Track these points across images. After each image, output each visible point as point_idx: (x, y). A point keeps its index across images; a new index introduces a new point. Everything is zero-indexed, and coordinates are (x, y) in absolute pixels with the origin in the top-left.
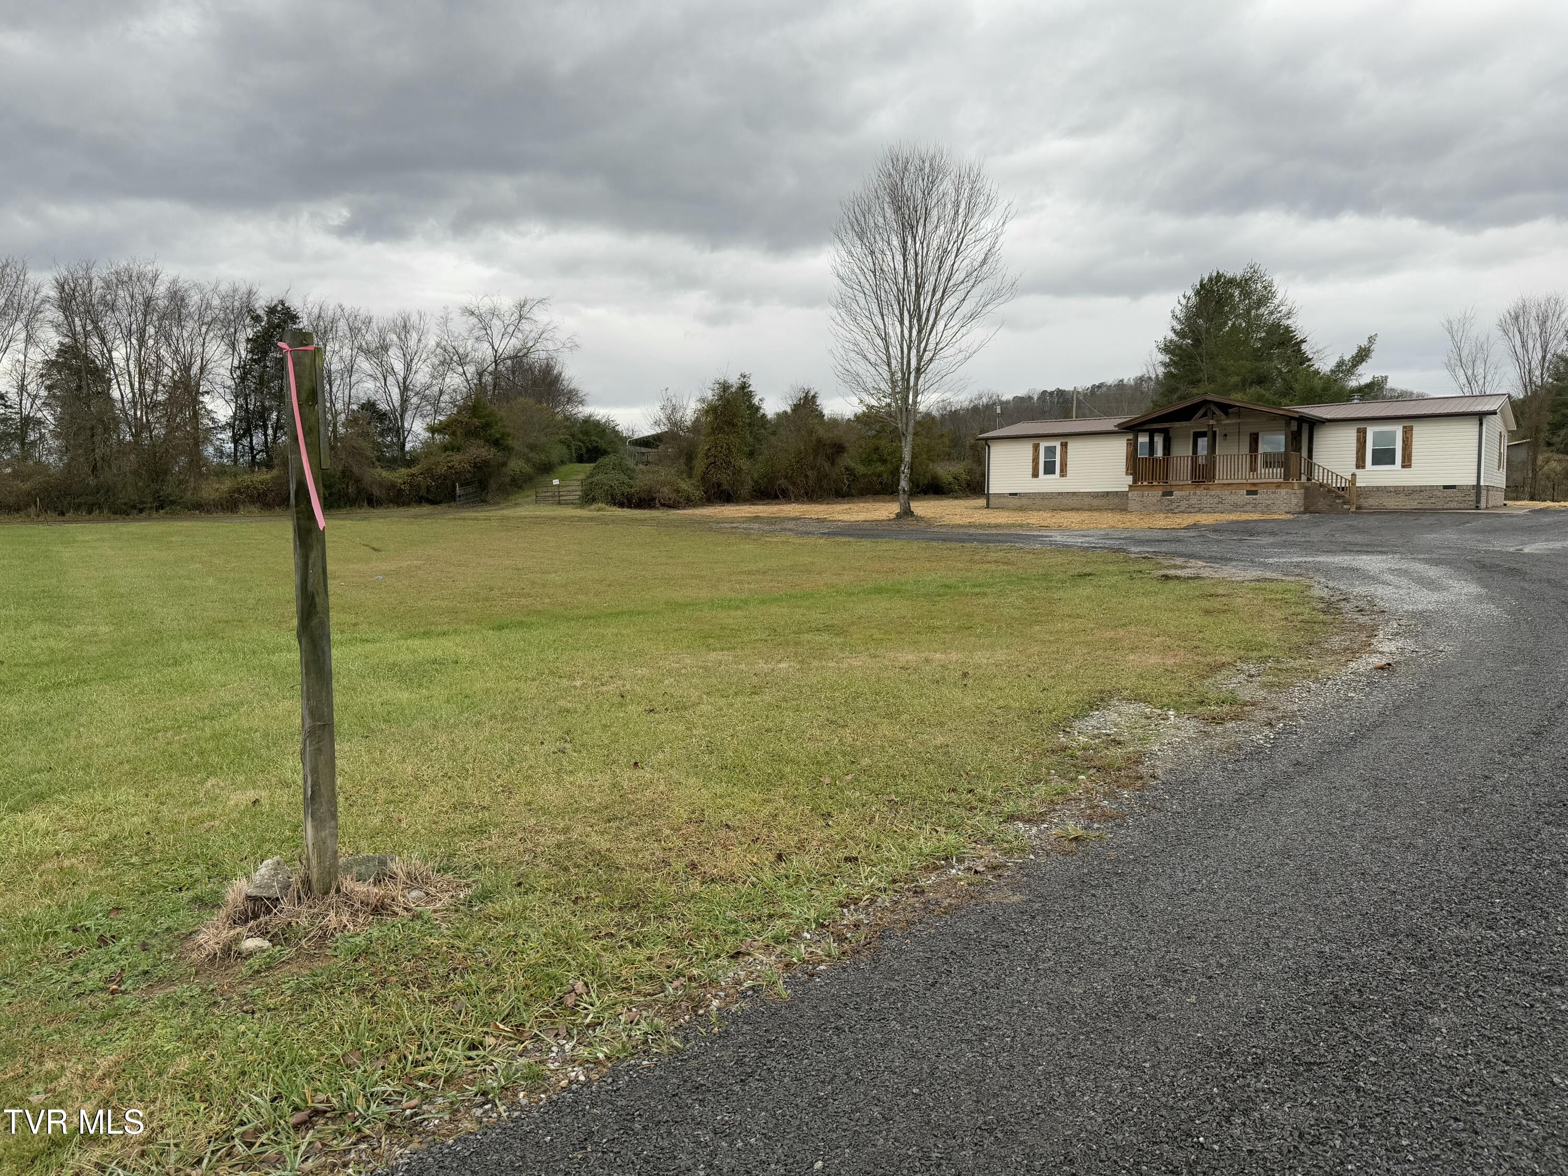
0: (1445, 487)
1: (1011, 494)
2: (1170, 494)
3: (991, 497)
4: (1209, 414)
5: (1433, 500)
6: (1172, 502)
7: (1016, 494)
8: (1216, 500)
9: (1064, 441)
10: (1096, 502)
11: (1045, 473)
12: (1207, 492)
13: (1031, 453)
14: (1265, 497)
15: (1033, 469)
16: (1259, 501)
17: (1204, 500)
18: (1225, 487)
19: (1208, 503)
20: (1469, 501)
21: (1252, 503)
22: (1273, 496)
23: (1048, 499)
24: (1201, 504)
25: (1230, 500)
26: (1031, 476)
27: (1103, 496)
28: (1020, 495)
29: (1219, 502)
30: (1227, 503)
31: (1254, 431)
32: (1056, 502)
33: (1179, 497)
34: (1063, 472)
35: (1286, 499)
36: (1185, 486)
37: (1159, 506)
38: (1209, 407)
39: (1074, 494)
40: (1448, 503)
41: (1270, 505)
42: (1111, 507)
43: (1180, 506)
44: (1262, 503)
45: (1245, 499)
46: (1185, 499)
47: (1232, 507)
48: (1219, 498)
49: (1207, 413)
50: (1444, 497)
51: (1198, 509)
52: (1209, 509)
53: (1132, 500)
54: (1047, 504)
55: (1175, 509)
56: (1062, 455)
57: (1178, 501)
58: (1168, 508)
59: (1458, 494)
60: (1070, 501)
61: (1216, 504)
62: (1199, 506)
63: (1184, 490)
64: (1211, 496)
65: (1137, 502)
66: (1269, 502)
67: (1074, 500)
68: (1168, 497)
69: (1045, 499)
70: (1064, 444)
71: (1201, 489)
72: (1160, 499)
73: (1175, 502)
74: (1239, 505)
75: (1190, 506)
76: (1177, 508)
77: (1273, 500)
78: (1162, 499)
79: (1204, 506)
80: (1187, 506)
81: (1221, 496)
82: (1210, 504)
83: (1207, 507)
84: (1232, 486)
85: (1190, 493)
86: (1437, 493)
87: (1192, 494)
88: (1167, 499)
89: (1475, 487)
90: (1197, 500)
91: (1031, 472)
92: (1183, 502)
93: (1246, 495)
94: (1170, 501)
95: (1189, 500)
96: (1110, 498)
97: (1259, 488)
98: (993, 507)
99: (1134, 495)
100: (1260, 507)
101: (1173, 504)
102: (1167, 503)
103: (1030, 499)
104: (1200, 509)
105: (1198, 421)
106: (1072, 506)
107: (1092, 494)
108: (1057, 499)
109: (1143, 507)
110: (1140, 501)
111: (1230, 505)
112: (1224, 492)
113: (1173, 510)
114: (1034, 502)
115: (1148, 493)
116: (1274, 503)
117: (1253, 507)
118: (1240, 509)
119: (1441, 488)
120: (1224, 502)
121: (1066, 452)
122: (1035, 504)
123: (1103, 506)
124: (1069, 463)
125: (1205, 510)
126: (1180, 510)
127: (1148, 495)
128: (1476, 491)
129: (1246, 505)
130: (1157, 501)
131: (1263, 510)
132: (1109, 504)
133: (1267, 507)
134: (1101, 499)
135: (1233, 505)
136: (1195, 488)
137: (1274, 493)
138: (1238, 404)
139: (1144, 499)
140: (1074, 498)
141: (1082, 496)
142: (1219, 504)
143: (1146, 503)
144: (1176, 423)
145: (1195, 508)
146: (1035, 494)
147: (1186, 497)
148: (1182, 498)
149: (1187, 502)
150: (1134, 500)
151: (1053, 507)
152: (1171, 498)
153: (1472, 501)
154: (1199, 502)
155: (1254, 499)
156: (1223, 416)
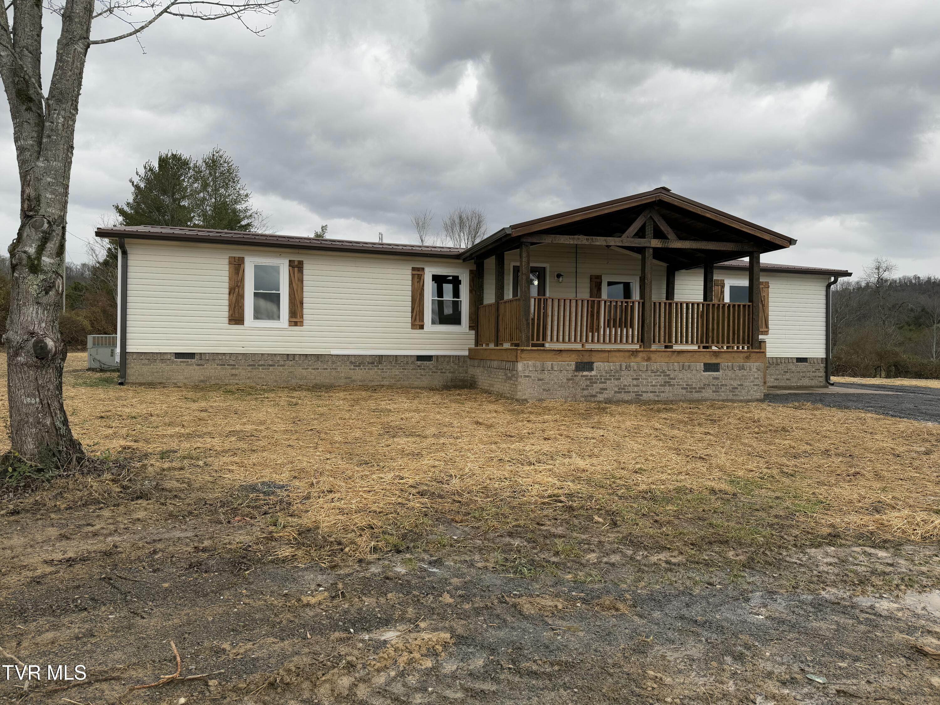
0: (798, 360)
1: (179, 355)
2: (589, 366)
3: (130, 359)
4: (649, 230)
6: (592, 381)
7: (191, 355)
8: (661, 379)
9: (296, 258)
10: (359, 374)
11: (258, 315)
12: (647, 365)
13: (227, 273)
14: (729, 374)
15: (230, 306)
16: (722, 382)
17: (644, 379)
18: (674, 357)
19: (650, 384)
20: (819, 377)
21: (713, 385)
22: (740, 373)
23: (264, 365)
24: (639, 386)
25: (681, 379)
26: (226, 320)
27: (373, 363)
28: (201, 357)
29: (665, 382)
30: (678, 385)
31: (596, 272)
32: (281, 372)
33: (604, 374)
34: (296, 317)
35: (758, 378)
36: (614, 354)
37: (571, 389)
38: (651, 217)
39: (318, 357)
40: (801, 379)
41: (737, 388)
42: (387, 383)
43: (606, 389)
44: (726, 385)
45: (702, 378)
46: (614, 376)
47: (684, 391)
48: (664, 376)
49: (647, 228)
50: (798, 372)
51: (634, 394)
52: (651, 394)
53: (525, 376)
54: (263, 376)
55: (598, 395)
56: (294, 285)
57: (603, 380)
58: (586, 392)
59: (810, 368)
60: (310, 370)
61: (661, 385)
62: (636, 389)
63: (610, 360)
64: (653, 372)
65: (534, 380)
66: (735, 383)
67: (318, 369)
68: (585, 373)
69: (259, 365)
70: (296, 263)
71: (639, 359)
72: (572, 376)
73: (598, 382)
74: (695, 388)
75: (622, 389)
76: (600, 393)
77: (740, 379)
78: (575, 376)
79: (644, 390)
80: (616, 389)
81: (668, 373)
82: (652, 386)
83: (647, 392)
84: (685, 354)
85: (621, 365)
86: (792, 367)
87: (624, 368)
88: (584, 376)
89: (824, 360)
90: (633, 379)
91: (226, 314)
92: (611, 383)
93: (704, 371)
94: (590, 379)
95: (620, 379)
96: (386, 366)
97: (722, 360)
98: (137, 381)
99: (528, 367)
100: (723, 392)
101: (595, 385)
102: (587, 386)
103: (224, 365)
104: (638, 395)
105: (633, 239)
106: (314, 381)
107: (353, 359)
108: (283, 366)
109: (544, 390)
110: (538, 380)
111: (682, 388)
112: (673, 365)
113: (595, 396)
114: (234, 372)
115: (552, 365)
116: (741, 385)
117: (714, 392)
118: (696, 396)
119: (795, 361)
120: (672, 382)
121: (301, 281)
122: (236, 375)
123: (373, 381)
124: (305, 300)
125: (645, 396)
126: (606, 396)
127: (552, 368)
128: (824, 365)
129: (704, 388)
130: (567, 379)
131: (727, 395)
132: (383, 378)
133: (733, 392)
134: (369, 369)
135: (685, 388)
136: (629, 357)
137: (742, 368)
138: (708, 215)
139: (546, 376)
140: (319, 365)
141: (333, 363)
142: (665, 386)
143: (548, 383)
144: (598, 238)
145: (629, 392)
146: (237, 357)
147: (614, 373)
148: (608, 375)
149: (616, 382)
150: (528, 376)
151: (276, 381)
152: (591, 374)
153: (821, 377)
154: (635, 382)
155: (715, 378)
156: (671, 234)
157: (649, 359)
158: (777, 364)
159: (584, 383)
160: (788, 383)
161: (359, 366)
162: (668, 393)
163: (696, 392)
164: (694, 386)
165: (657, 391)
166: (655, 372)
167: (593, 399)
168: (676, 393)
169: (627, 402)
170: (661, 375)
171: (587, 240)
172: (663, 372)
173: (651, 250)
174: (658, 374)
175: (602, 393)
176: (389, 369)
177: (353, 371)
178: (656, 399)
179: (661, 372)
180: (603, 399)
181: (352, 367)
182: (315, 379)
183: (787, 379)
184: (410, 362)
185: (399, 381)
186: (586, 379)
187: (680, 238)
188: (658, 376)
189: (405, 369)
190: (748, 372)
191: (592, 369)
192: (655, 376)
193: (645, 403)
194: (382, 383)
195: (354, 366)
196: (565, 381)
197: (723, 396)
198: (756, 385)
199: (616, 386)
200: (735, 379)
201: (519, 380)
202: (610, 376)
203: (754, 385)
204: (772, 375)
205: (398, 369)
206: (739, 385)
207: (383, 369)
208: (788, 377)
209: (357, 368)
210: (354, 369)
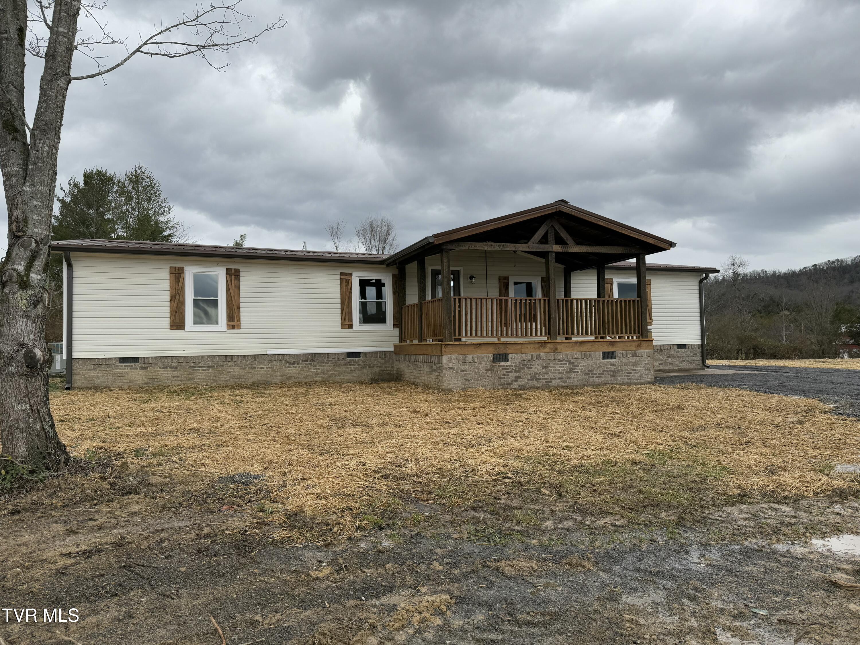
0: (680, 346)
1: (123, 360)
2: (504, 357)
3: (75, 365)
4: (551, 237)
5: (670, 360)
6: (508, 370)
7: (135, 360)
8: (567, 367)
9: (233, 267)
10: (294, 372)
12: (554, 355)
13: (168, 282)
14: (624, 361)
15: (171, 312)
16: (618, 368)
17: (552, 367)
18: (577, 347)
19: (557, 372)
20: (697, 360)
21: (611, 371)
22: (633, 359)
23: (204, 367)
24: (548, 374)
25: (584, 366)
26: (168, 326)
27: (306, 361)
28: (144, 361)
29: (570, 369)
30: (581, 372)
31: (504, 274)
32: (219, 373)
33: (518, 364)
34: (233, 321)
35: (648, 364)
36: (526, 346)
37: (490, 378)
38: (552, 226)
39: (255, 357)
40: (682, 363)
41: (631, 373)
42: (320, 379)
43: (520, 377)
44: (622, 371)
45: (601, 364)
46: (526, 365)
47: (587, 377)
48: (569, 364)
49: (549, 235)
50: (678, 357)
51: (544, 381)
52: (559, 380)
53: (450, 368)
54: (203, 376)
55: (514, 383)
56: (231, 291)
57: (517, 370)
58: (503, 381)
59: (689, 353)
60: (247, 370)
61: (567, 372)
62: (545, 377)
63: (523, 351)
64: (559, 360)
65: (457, 372)
66: (629, 369)
67: (255, 368)
68: (502, 364)
69: (199, 367)
70: (233, 271)
71: (547, 350)
72: (490, 367)
73: (513, 371)
74: (596, 374)
75: (534, 377)
76: (515, 381)
77: (634, 365)
78: (493, 366)
79: (552, 377)
80: (529, 377)
81: (572, 361)
82: (559, 373)
83: (556, 379)
84: (586, 344)
85: (532, 355)
86: (673, 352)
87: (535, 358)
88: (501, 366)
89: (700, 346)
90: (543, 368)
91: (168, 320)
92: (524, 372)
93: (603, 359)
94: (506, 369)
95: (532, 368)
96: (318, 363)
97: (618, 348)
98: (83, 386)
99: (451, 360)
100: (619, 376)
101: (510, 374)
102: (503, 375)
103: (167, 368)
104: (548, 381)
105: (538, 245)
106: (252, 380)
107: (288, 358)
108: (222, 366)
109: (466, 380)
110: (461, 371)
111: (585, 374)
112: (576, 354)
113: (511, 384)
114: (175, 373)
115: (472, 357)
116: (635, 370)
117: (611, 376)
118: (597, 380)
119: (676, 347)
120: (576, 369)
121: (238, 287)
122: (178, 377)
123: (307, 377)
124: (242, 305)
125: (554, 383)
126: (520, 383)
127: (473, 360)
128: (701, 350)
129: (603, 374)
130: (487, 370)
131: (623, 380)
132: (316, 374)
133: (628, 376)
134: (303, 367)
135: (587, 374)
136: (539, 348)
137: (634, 355)
138: (601, 223)
139: (467, 367)
140: (256, 364)
141: (269, 362)
142: (571, 372)
143: (470, 374)
144: (508, 244)
145: (540, 379)
146: (178, 360)
147: (527, 362)
148: (521, 365)
149: (529, 371)
150: (452, 368)
151: (216, 381)
152: (506, 364)
153: (698, 360)
154: (545, 370)
155: (612, 365)
156: (570, 241)
157: (555, 350)
158: (661, 351)
159: (501, 373)
160: (671, 367)
161: (294, 364)
162: (573, 379)
163: (597, 377)
164: (594, 372)
165: (564, 377)
166: (561, 361)
167: (509, 386)
168: (580, 378)
169: (538, 388)
170: (566, 364)
171: (499, 246)
172: (568, 360)
173: (554, 255)
174: (564, 362)
175: (517, 381)
176: (321, 366)
177: (288, 369)
178: (563, 384)
179: (567, 361)
180: (518, 387)
181: (287, 365)
182: (252, 377)
183: (670, 364)
184: (341, 359)
185: (330, 376)
186: (502, 369)
187: (578, 244)
188: (564, 364)
189: (337, 366)
190: (639, 359)
191: (507, 360)
192: (561, 364)
193: (555, 388)
194: (315, 379)
195: (289, 364)
196: (484, 371)
197: (620, 380)
198: (647, 370)
199: (529, 374)
200: (629, 365)
201: (445, 371)
202: (523, 365)
203: (645, 370)
204: (657, 360)
205: (329, 366)
206: (633, 370)
207: (316, 366)
208: (670, 362)
209: (292, 366)
210: (289, 367)
